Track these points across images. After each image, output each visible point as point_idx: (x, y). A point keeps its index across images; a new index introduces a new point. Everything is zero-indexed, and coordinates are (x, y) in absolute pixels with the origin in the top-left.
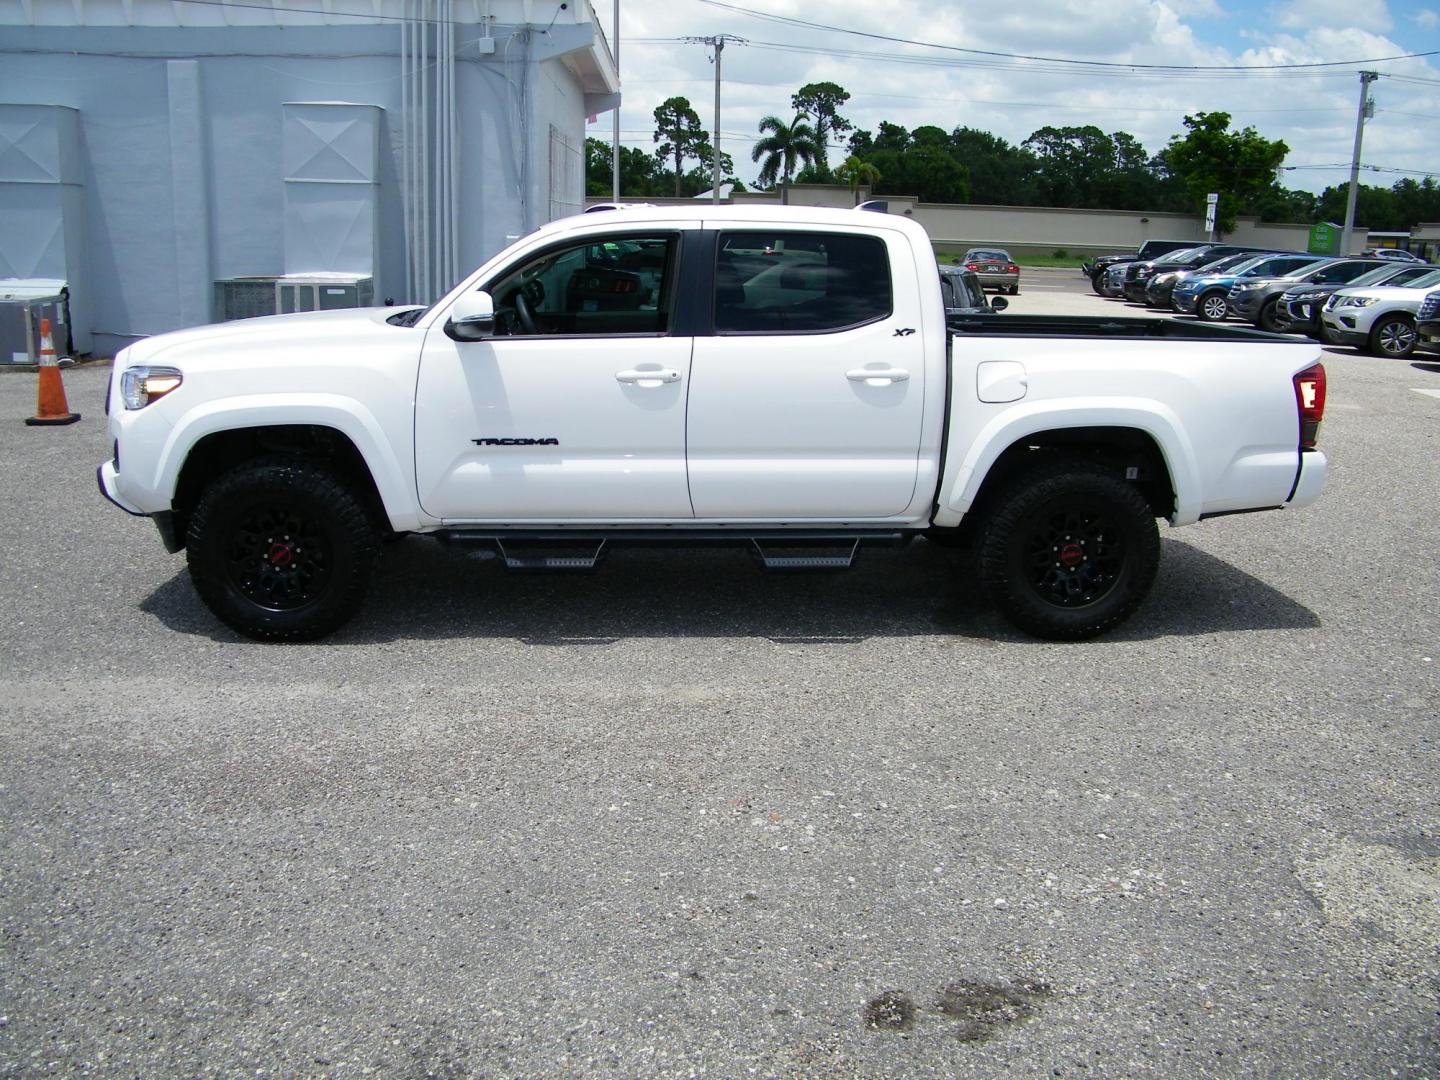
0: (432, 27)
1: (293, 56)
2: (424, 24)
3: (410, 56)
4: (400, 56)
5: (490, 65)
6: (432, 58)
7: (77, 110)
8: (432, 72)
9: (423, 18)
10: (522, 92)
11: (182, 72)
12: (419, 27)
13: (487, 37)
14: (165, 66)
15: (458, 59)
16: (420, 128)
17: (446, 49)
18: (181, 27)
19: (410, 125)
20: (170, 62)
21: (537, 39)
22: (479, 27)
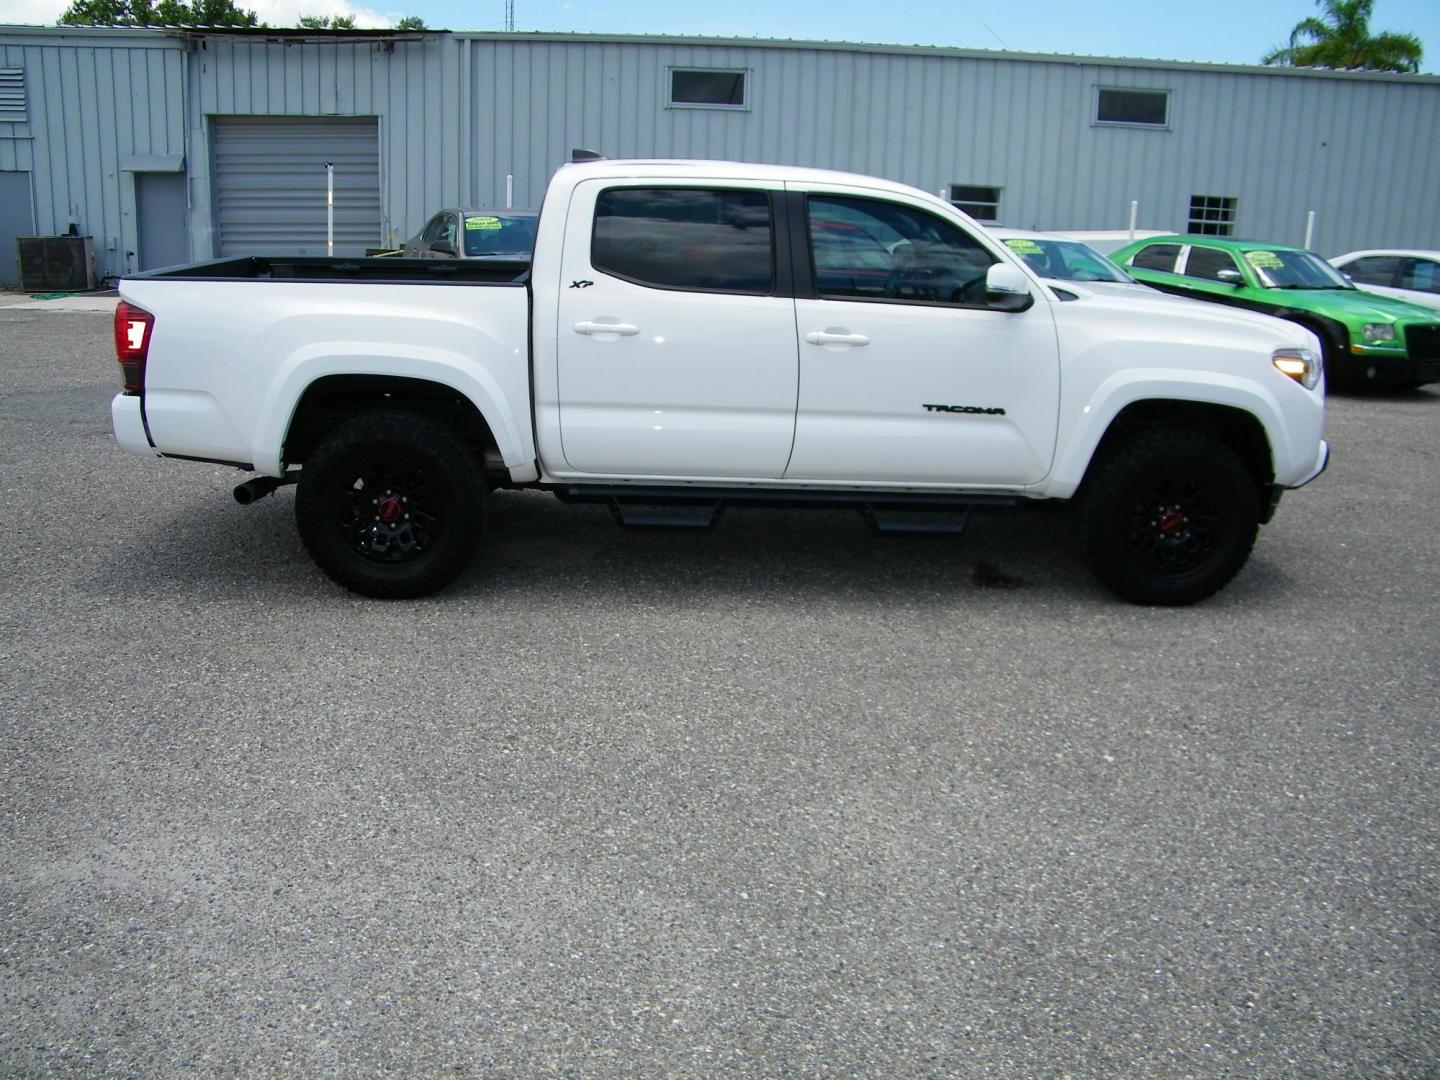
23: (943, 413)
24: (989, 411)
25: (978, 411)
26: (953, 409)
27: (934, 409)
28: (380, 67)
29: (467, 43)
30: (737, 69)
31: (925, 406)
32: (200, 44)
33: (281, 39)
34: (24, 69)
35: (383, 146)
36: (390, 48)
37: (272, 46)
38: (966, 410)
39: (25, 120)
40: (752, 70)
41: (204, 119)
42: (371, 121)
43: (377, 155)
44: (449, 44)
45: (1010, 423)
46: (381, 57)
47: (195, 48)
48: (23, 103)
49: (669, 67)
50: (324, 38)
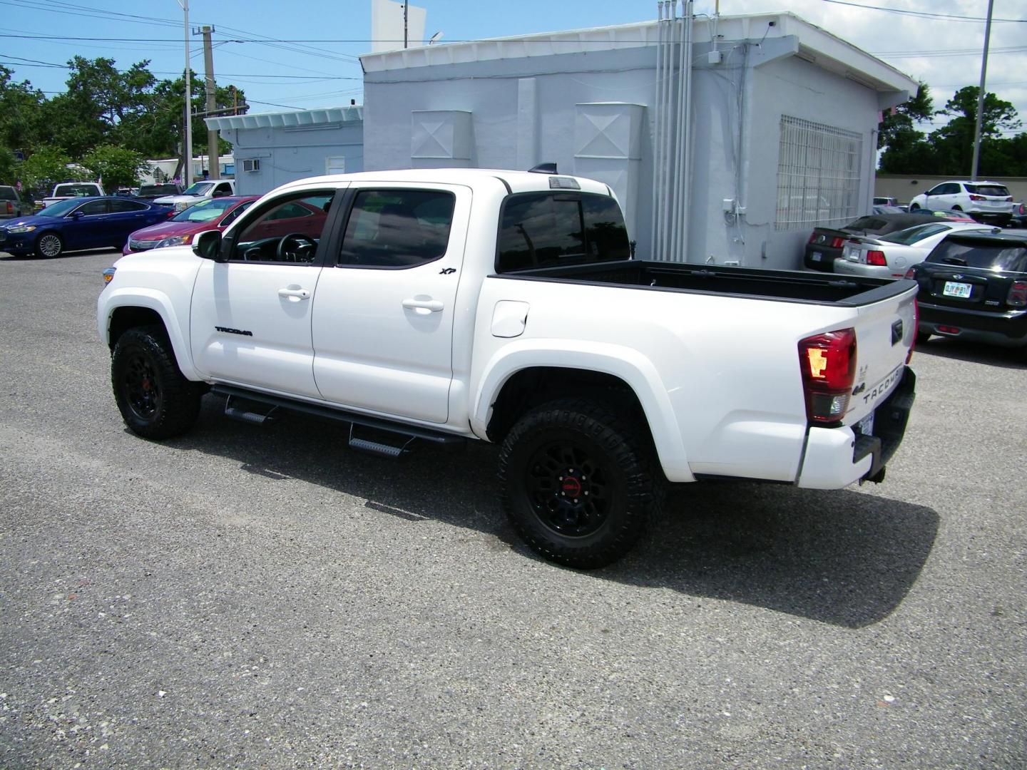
0: (677, 46)
1: (591, 72)
2: (672, 44)
3: (662, 68)
4: (655, 68)
5: (718, 72)
6: (676, 68)
7: (471, 113)
8: (676, 78)
9: (672, 40)
10: (741, 90)
11: (526, 85)
12: (669, 46)
13: (714, 52)
14: (517, 83)
15: (694, 68)
16: (666, 118)
17: (686, 62)
18: (529, 57)
19: (660, 117)
20: (520, 80)
21: (753, 49)
22: (709, 46)
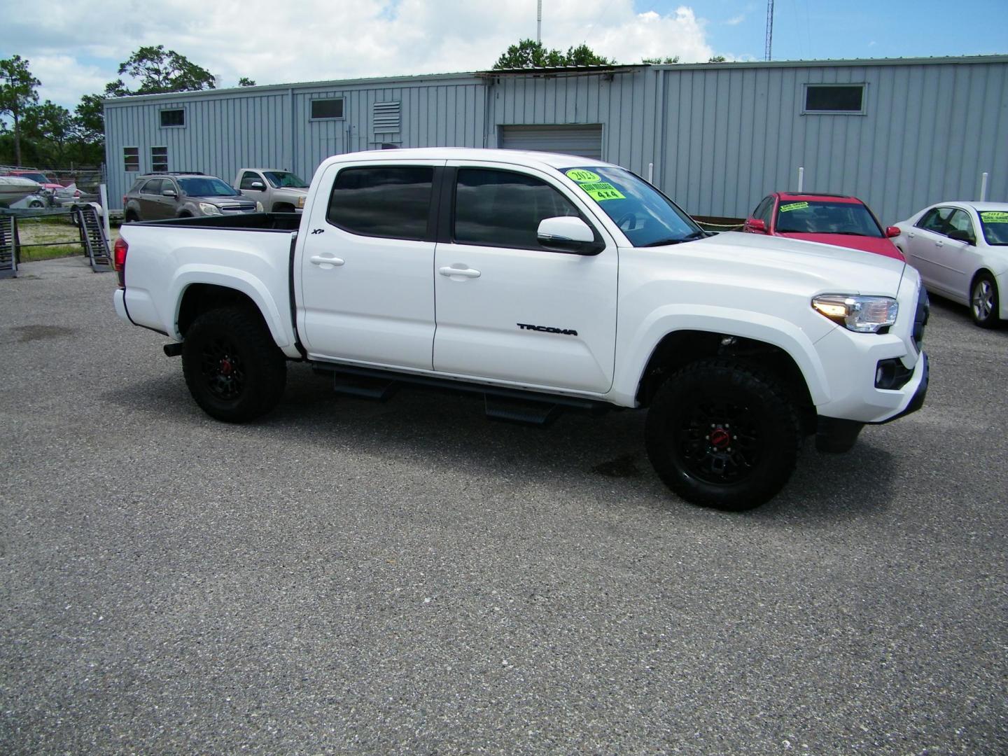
23: (532, 330)
24: (565, 332)
25: (557, 331)
26: (538, 329)
27: (525, 327)
28: (604, 91)
29: (661, 73)
30: (857, 83)
31: (518, 324)
32: (496, 81)
33: (542, 75)
34: (401, 101)
35: (604, 144)
36: (610, 78)
37: (538, 80)
38: (548, 330)
39: (398, 131)
40: (869, 84)
41: (496, 127)
42: (597, 128)
43: (601, 150)
44: (650, 74)
45: (582, 342)
46: (605, 85)
47: (493, 84)
48: (398, 121)
49: (805, 84)
50: (570, 73)
